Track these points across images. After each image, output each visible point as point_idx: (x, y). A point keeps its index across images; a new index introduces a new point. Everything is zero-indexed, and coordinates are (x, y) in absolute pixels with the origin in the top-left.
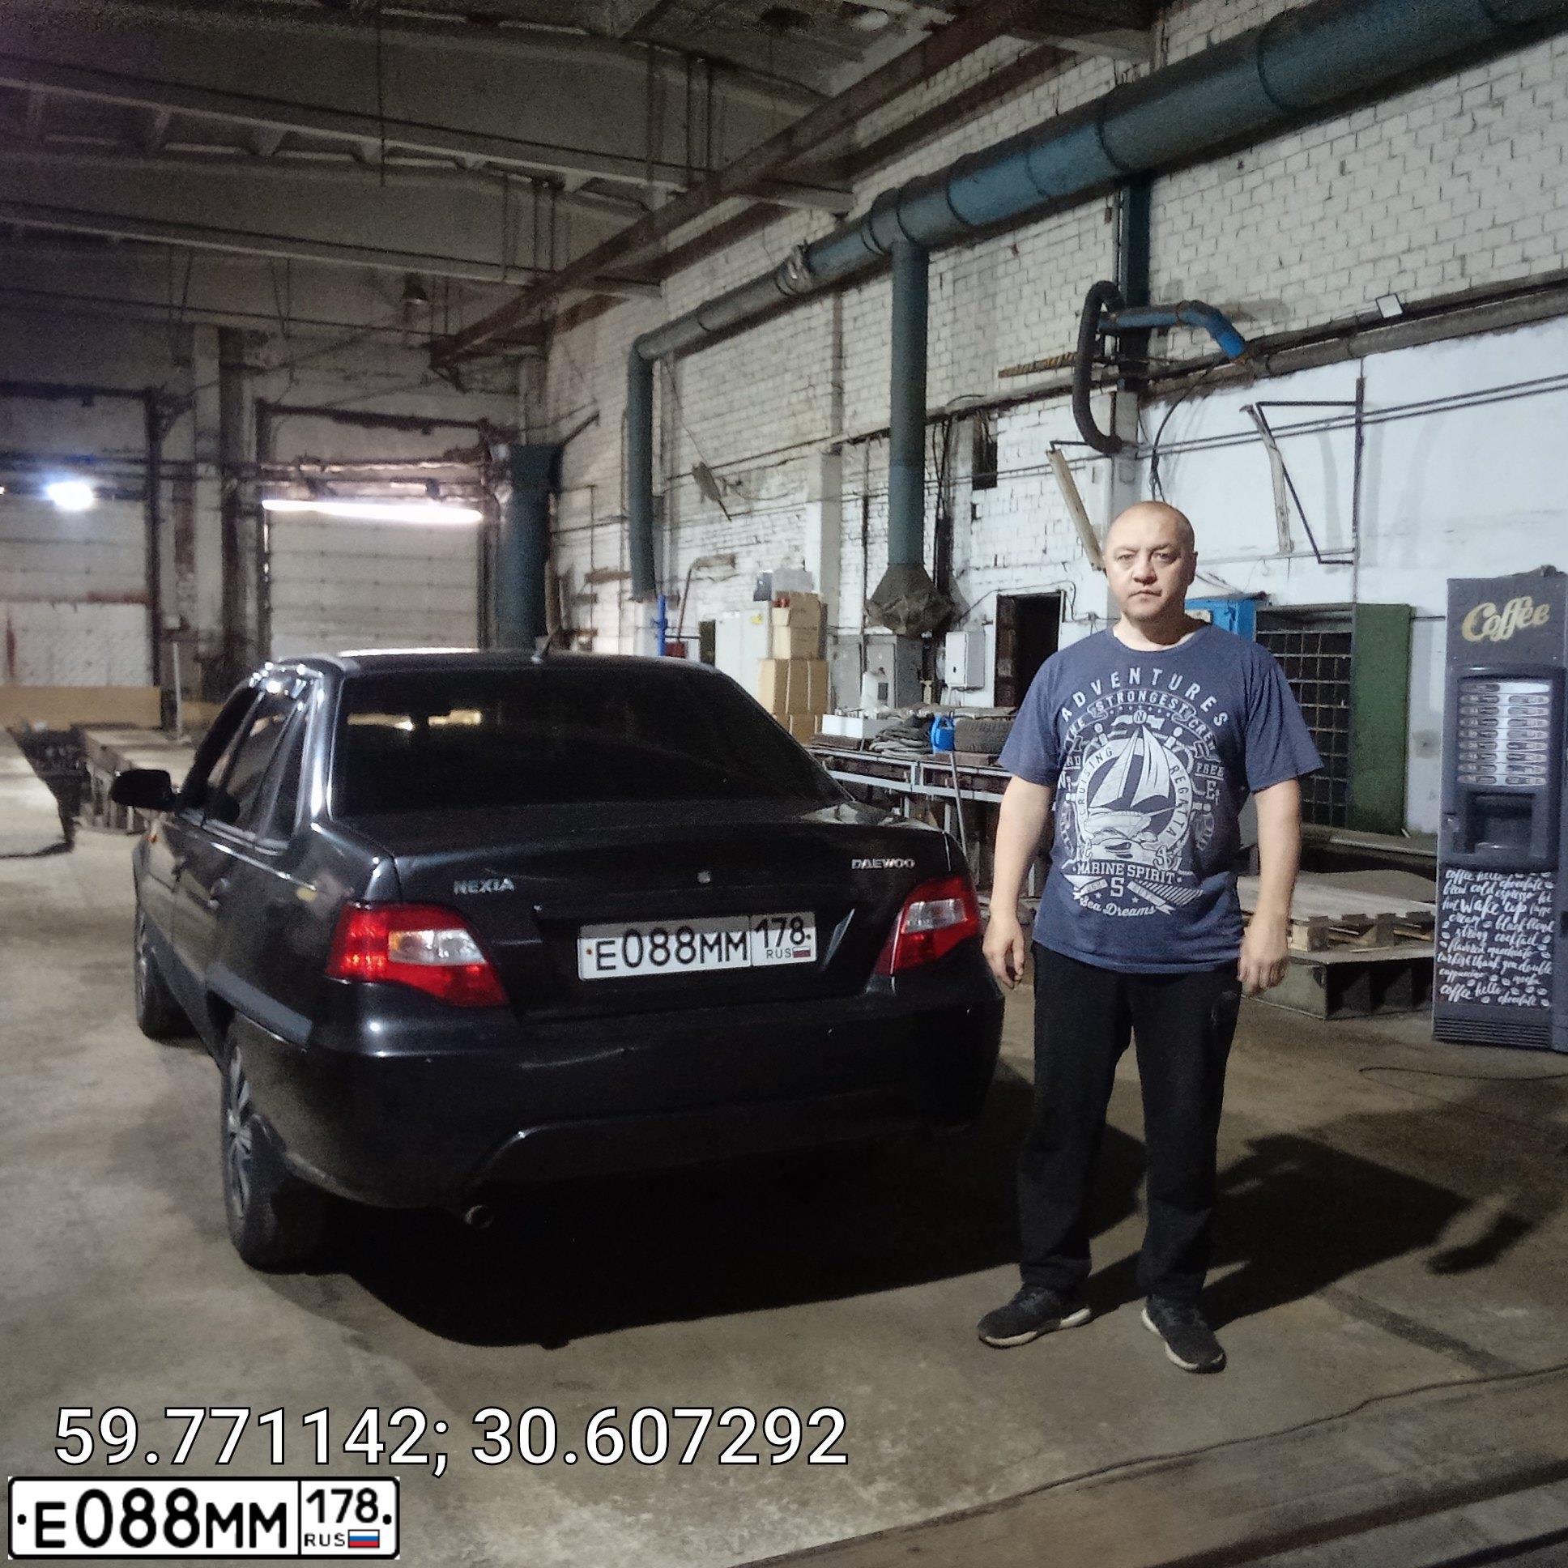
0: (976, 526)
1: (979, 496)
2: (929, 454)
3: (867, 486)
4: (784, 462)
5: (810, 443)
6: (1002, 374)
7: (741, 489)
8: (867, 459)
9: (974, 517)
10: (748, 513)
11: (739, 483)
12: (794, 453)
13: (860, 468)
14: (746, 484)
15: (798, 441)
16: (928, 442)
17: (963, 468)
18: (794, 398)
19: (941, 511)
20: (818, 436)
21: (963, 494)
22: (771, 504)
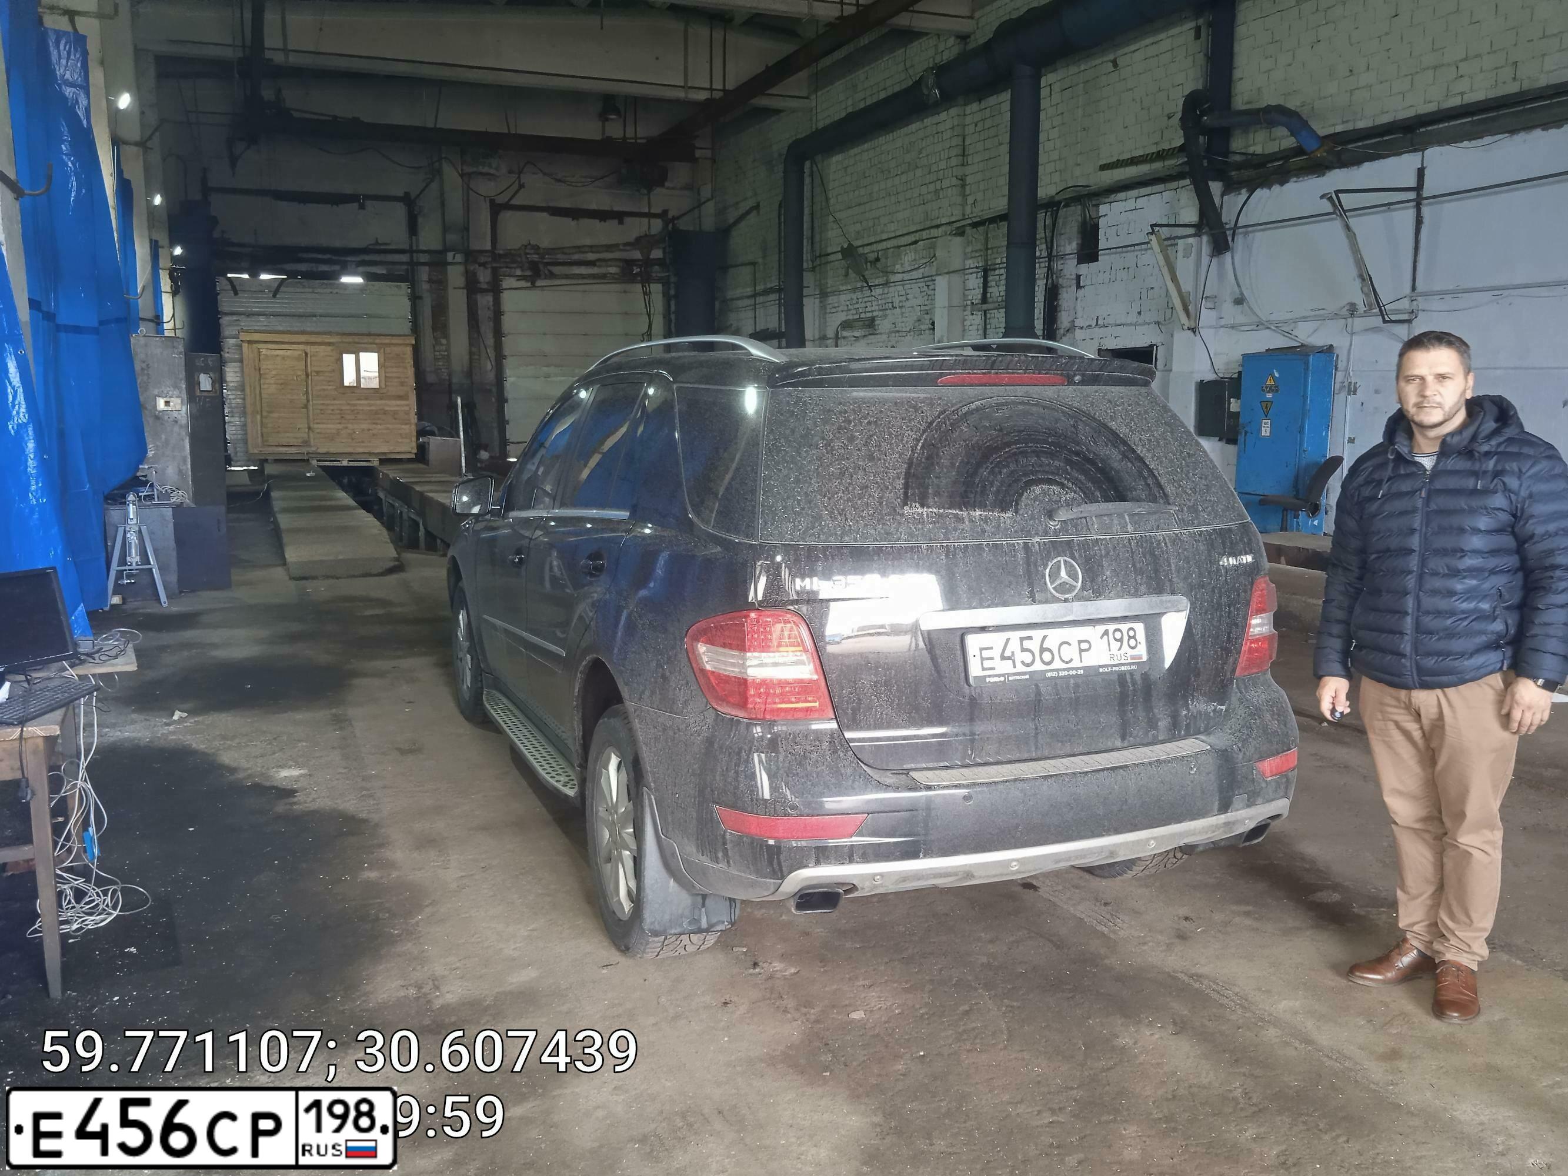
0: (1081, 292)
1: (1084, 269)
2: (1040, 234)
3: (986, 261)
4: (916, 242)
5: (938, 226)
6: (1103, 168)
7: (879, 265)
8: (987, 239)
9: (1079, 286)
10: (886, 284)
11: (878, 259)
12: (925, 234)
13: (979, 246)
14: (883, 260)
15: (928, 224)
16: (1040, 225)
17: (1070, 246)
18: (924, 189)
19: (1050, 281)
20: (944, 221)
21: (1070, 267)
22: (906, 276)
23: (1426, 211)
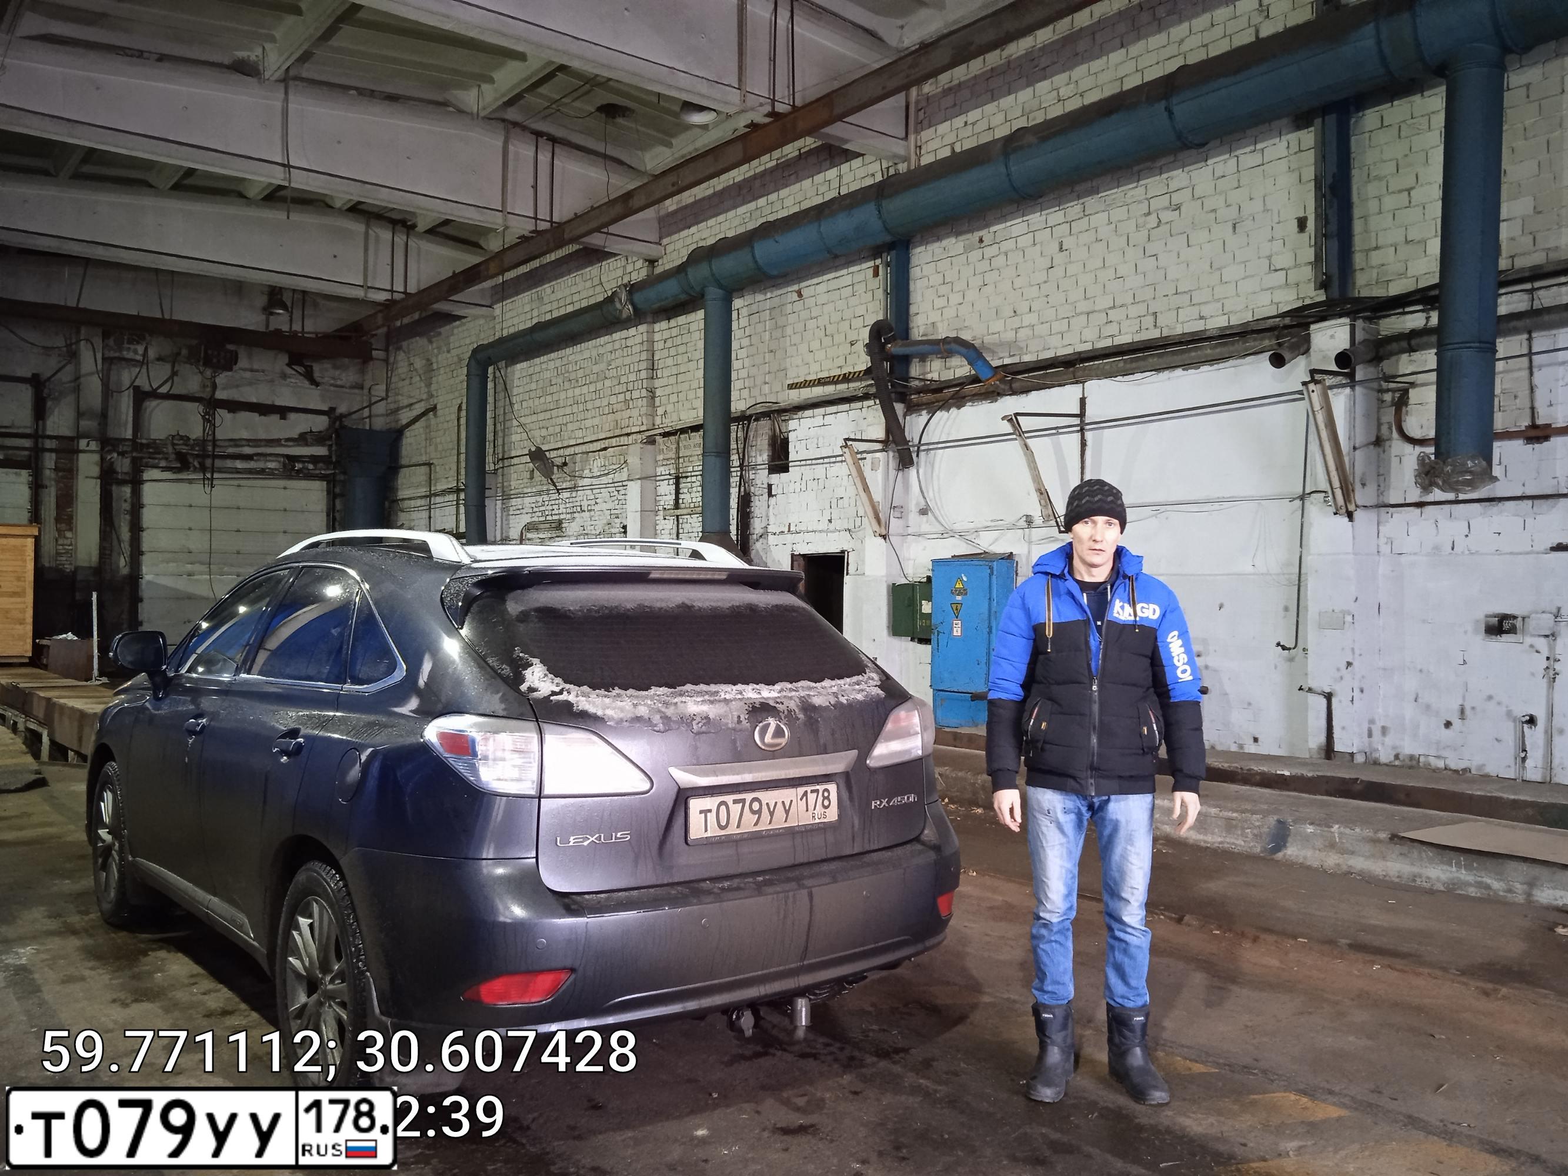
0: (773, 500)
1: (775, 478)
4: (605, 449)
5: (628, 435)
6: (791, 387)
7: (566, 469)
8: (678, 448)
9: (770, 495)
10: (574, 488)
11: (565, 464)
12: (614, 442)
13: (672, 454)
14: (570, 465)
15: (618, 432)
16: (733, 435)
17: (761, 456)
18: (613, 399)
19: (742, 489)
20: (634, 429)
21: (761, 477)
23: (1089, 435)
